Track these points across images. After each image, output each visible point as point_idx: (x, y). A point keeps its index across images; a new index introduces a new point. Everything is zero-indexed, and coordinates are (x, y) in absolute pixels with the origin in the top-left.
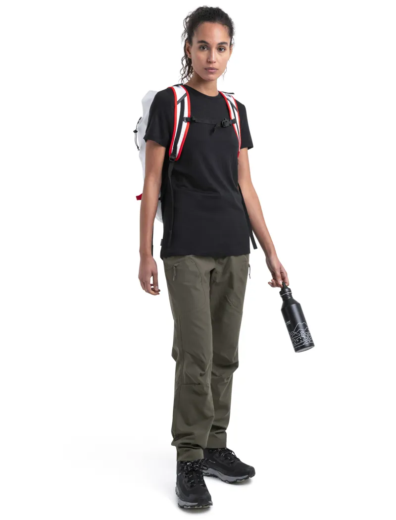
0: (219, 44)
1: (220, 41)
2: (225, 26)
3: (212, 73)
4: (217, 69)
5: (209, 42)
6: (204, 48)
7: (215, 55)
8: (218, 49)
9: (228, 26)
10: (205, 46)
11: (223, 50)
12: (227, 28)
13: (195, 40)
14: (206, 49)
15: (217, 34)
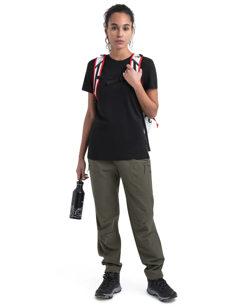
0: (125, 25)
1: (125, 24)
2: (128, 15)
3: (120, 44)
4: (124, 41)
5: (118, 24)
6: (115, 28)
7: (122, 33)
8: (124, 29)
9: (130, 15)
10: (116, 27)
11: (127, 29)
12: (129, 16)
13: (109, 24)
14: (116, 29)
15: (123, 19)
